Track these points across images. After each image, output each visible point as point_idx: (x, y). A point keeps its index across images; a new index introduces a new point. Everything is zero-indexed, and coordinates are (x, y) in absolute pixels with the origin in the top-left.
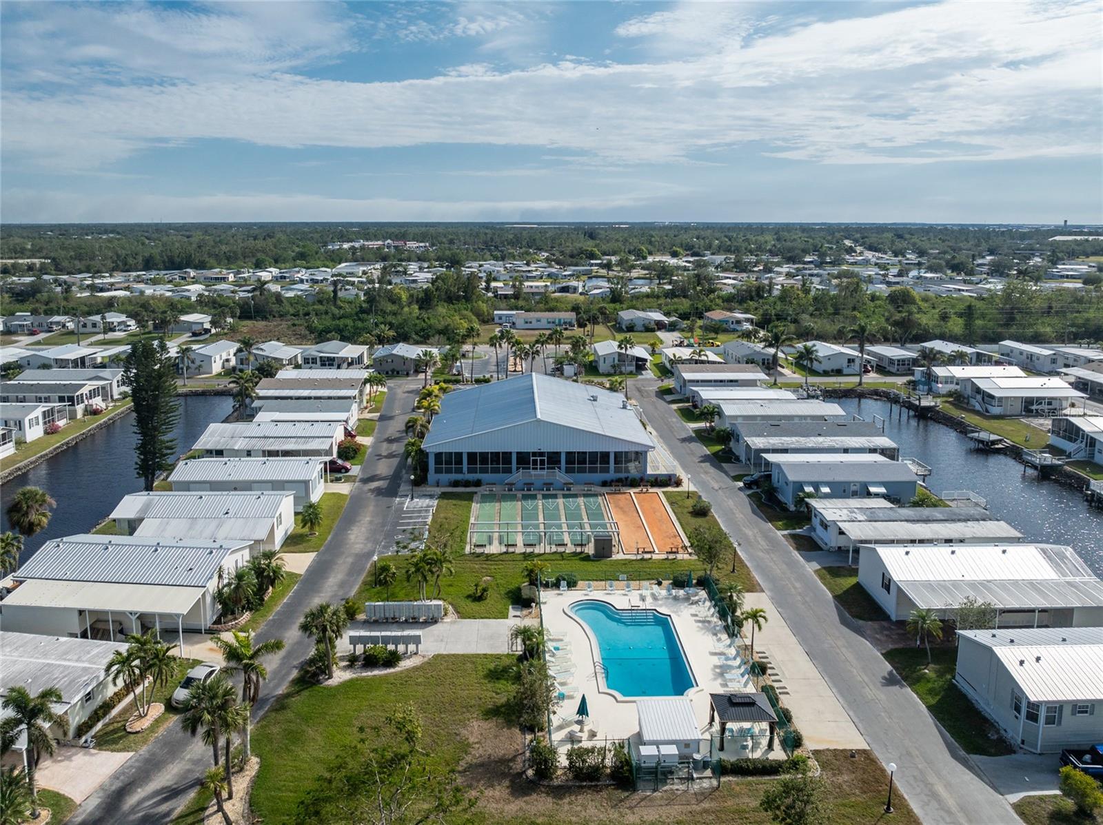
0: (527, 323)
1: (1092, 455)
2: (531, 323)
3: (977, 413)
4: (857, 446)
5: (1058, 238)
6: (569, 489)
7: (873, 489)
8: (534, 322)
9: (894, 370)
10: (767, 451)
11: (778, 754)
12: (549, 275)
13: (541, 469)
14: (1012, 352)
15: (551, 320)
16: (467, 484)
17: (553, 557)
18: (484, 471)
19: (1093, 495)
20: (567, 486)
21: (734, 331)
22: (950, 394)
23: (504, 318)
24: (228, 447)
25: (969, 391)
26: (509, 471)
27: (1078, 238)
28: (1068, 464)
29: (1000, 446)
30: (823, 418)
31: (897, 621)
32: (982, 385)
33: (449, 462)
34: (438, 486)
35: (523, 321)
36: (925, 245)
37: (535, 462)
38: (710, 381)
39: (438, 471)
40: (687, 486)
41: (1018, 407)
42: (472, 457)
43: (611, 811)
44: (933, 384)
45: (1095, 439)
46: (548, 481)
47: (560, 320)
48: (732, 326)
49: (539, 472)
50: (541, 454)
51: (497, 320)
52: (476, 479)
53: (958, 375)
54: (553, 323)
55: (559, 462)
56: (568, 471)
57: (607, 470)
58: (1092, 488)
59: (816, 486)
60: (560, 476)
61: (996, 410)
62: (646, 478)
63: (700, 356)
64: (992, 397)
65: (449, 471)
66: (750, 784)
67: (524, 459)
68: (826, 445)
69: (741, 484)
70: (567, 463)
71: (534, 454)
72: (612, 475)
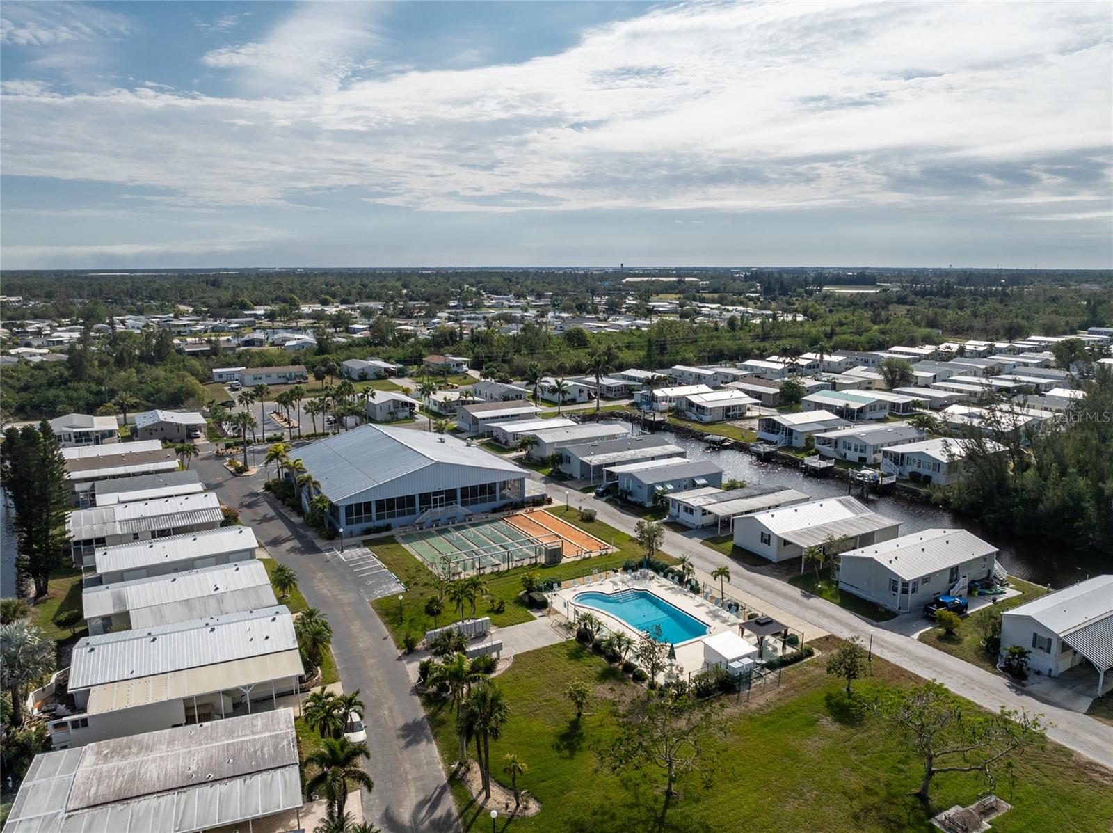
0: (256, 379)
1: (790, 442)
2: (260, 378)
3: (695, 421)
4: (660, 453)
5: (628, 279)
6: (470, 520)
7: (698, 482)
8: (264, 377)
9: (611, 396)
10: (608, 465)
11: (789, 650)
12: (213, 328)
13: (440, 506)
14: (683, 374)
15: (282, 375)
16: (378, 530)
17: (515, 571)
18: (391, 516)
19: (806, 467)
20: (467, 517)
21: (456, 373)
22: (670, 410)
23: (224, 376)
24: (109, 534)
25: (684, 406)
26: (413, 512)
27: (645, 279)
28: (779, 449)
29: (727, 443)
30: (613, 437)
31: (778, 562)
32: (695, 399)
33: (359, 512)
34: (352, 537)
35: (251, 378)
36: (539, 288)
37: (435, 500)
38: (497, 417)
39: (349, 522)
40: (557, 503)
41: (720, 415)
42: (380, 504)
43: (738, 707)
44: (654, 403)
45: (792, 430)
46: (452, 515)
47: (291, 374)
48: (454, 369)
49: (439, 509)
50: (440, 493)
51: (216, 378)
52: (386, 524)
53: (671, 395)
54: (284, 377)
55: (455, 498)
56: (463, 504)
57: (494, 499)
58: (806, 462)
59: (662, 484)
60: (459, 509)
61: (707, 418)
62: (525, 501)
63: (466, 397)
64: (703, 408)
65: (359, 521)
66: (793, 669)
67: (426, 499)
68: (629, 457)
69: (593, 494)
70: (462, 497)
71: (435, 494)
72: (498, 503)
